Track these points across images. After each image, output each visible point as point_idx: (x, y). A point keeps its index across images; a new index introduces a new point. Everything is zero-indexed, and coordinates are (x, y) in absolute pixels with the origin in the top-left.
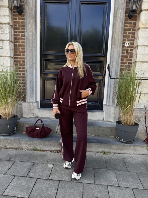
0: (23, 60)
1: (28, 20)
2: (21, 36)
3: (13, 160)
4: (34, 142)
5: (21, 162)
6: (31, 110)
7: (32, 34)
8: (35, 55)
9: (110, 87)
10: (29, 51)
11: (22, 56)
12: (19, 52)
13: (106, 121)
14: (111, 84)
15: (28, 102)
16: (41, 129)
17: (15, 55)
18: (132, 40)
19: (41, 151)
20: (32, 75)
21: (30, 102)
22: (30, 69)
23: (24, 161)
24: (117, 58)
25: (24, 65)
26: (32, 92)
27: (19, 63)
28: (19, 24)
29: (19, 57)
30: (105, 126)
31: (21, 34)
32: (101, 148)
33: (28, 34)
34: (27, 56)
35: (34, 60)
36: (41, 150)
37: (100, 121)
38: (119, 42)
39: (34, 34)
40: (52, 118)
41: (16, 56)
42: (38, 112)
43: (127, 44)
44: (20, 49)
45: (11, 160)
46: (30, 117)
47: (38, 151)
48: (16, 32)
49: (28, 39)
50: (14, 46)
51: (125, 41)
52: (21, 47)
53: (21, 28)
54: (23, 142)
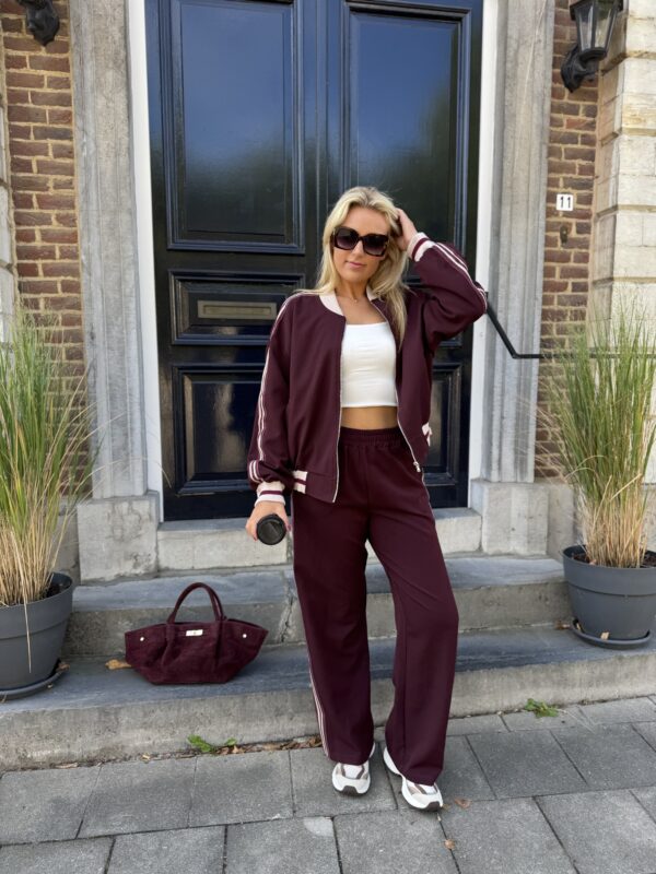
0: (69, 278)
1: (89, 73)
2: (51, 154)
3: (100, 832)
4: (187, 707)
5: (151, 838)
6: (122, 540)
7: (112, 144)
8: (131, 253)
9: (503, 395)
10: (99, 233)
11: (61, 258)
12: (46, 236)
13: (493, 555)
14: (503, 383)
15: (103, 500)
16: (215, 635)
17: (21, 253)
18: (584, 186)
19: (230, 752)
20: (122, 354)
21: (115, 500)
22: (108, 325)
23: (163, 824)
24: (526, 265)
25: (77, 306)
26: (126, 444)
27: (42, 295)
28: (37, 90)
29: (44, 266)
30: (508, 581)
31: (51, 142)
32: (523, 687)
33: (92, 145)
34: (89, 260)
35: (127, 277)
36: (231, 748)
37: (468, 559)
38: (533, 192)
39: (124, 147)
40: (234, 568)
41: (27, 258)
42: (160, 544)
43: (566, 203)
44: (50, 224)
45: (88, 832)
46: (121, 578)
47: (216, 751)
48: (25, 133)
49: (93, 172)
50: (15, 203)
51: (555, 189)
52: (53, 213)
53: (52, 113)
54: (124, 718)
